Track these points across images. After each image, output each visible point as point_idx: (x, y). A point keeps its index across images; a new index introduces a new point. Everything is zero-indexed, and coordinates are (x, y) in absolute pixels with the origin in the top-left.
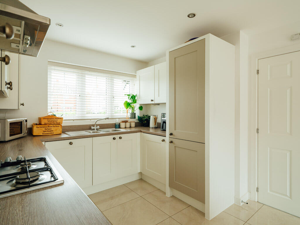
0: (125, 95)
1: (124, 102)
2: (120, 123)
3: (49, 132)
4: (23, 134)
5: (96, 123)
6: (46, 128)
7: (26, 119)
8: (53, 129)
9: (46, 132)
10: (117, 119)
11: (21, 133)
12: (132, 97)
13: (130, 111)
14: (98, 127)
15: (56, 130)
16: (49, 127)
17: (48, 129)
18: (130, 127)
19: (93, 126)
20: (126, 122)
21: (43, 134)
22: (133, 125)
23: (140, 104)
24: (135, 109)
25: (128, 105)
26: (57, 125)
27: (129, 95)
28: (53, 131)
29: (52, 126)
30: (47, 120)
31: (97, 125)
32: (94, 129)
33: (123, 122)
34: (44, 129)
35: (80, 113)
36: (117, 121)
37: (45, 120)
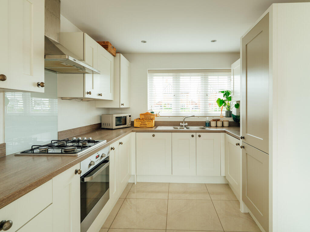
0: (219, 92)
1: (217, 99)
2: (210, 122)
3: (144, 125)
4: (127, 125)
5: (184, 120)
6: (142, 122)
7: (130, 115)
8: (147, 123)
9: (142, 125)
10: (207, 118)
11: (126, 125)
12: (225, 94)
13: (225, 109)
14: (187, 124)
15: (149, 124)
16: (144, 121)
17: (144, 123)
18: (216, 126)
19: (182, 122)
20: (217, 121)
21: (140, 126)
22: (226, 124)
23: (237, 101)
24: (231, 107)
25: (221, 102)
26: (149, 120)
27: (223, 92)
28: (146, 124)
29: (146, 120)
30: (144, 116)
31: (185, 122)
32: (182, 126)
33: (214, 120)
34: (140, 123)
35: (175, 111)
36: (208, 119)
37: (142, 116)
